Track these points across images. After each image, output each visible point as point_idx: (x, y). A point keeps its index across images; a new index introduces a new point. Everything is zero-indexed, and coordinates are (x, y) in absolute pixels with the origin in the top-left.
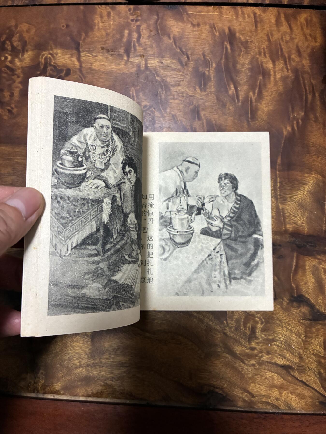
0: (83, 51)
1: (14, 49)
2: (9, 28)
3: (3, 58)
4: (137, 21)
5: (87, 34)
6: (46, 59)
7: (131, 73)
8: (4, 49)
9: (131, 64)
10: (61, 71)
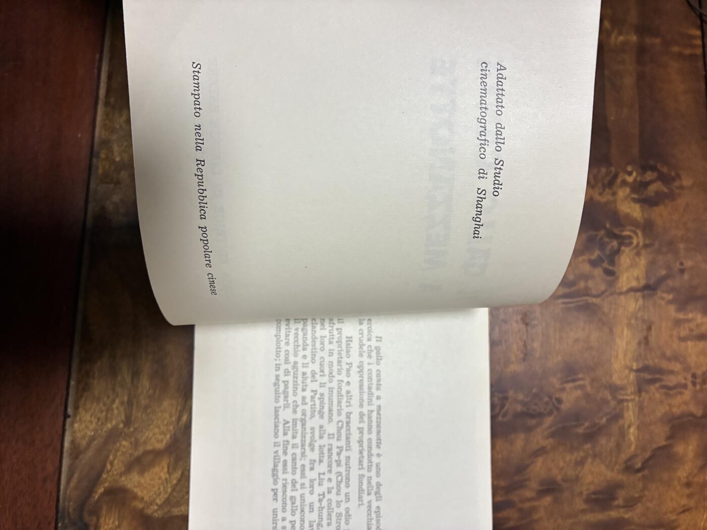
0: (644, 297)
1: (645, 185)
2: (678, 176)
3: (629, 169)
4: (694, 384)
5: (670, 302)
6: (630, 237)
7: (611, 376)
8: (644, 168)
9: (626, 377)
10: (612, 262)
